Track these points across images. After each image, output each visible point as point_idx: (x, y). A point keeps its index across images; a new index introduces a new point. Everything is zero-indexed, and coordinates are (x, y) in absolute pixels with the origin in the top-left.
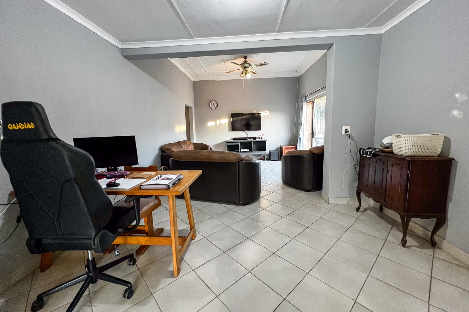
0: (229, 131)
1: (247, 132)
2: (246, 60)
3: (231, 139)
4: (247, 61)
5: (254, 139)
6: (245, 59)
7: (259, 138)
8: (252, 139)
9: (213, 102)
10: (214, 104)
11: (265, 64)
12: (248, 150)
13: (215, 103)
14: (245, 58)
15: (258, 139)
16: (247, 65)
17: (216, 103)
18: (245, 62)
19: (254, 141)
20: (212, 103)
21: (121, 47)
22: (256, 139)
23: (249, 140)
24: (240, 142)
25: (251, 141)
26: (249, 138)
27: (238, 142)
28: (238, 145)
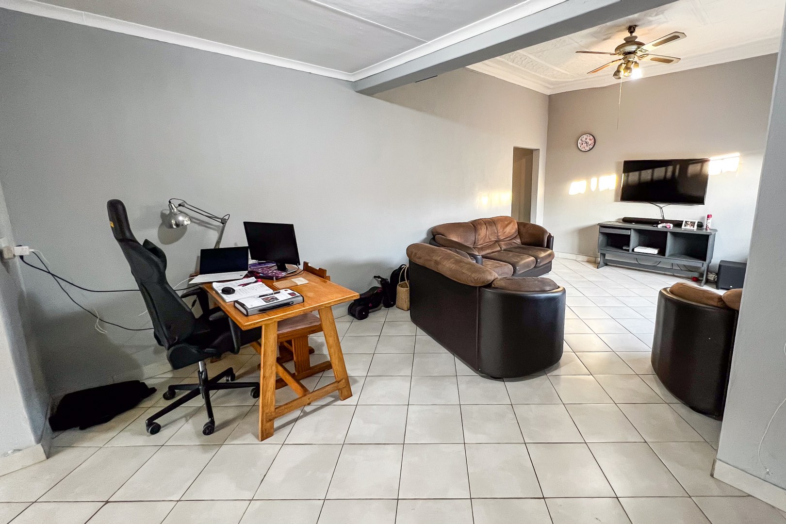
0: (616, 201)
1: (661, 205)
2: (634, 34)
3: (619, 219)
4: (636, 37)
5: (678, 224)
6: (631, 32)
7: (693, 224)
8: (672, 225)
9: (585, 136)
10: (588, 140)
11: (677, 37)
12: (655, 251)
13: (588, 138)
14: (631, 29)
15: (688, 227)
16: (633, 48)
17: (591, 137)
18: (629, 41)
19: (677, 230)
20: (584, 139)
21: (353, 79)
22: (683, 227)
23: (660, 226)
24: (634, 229)
25: (665, 230)
26: (663, 221)
27: (630, 229)
28: (629, 236)
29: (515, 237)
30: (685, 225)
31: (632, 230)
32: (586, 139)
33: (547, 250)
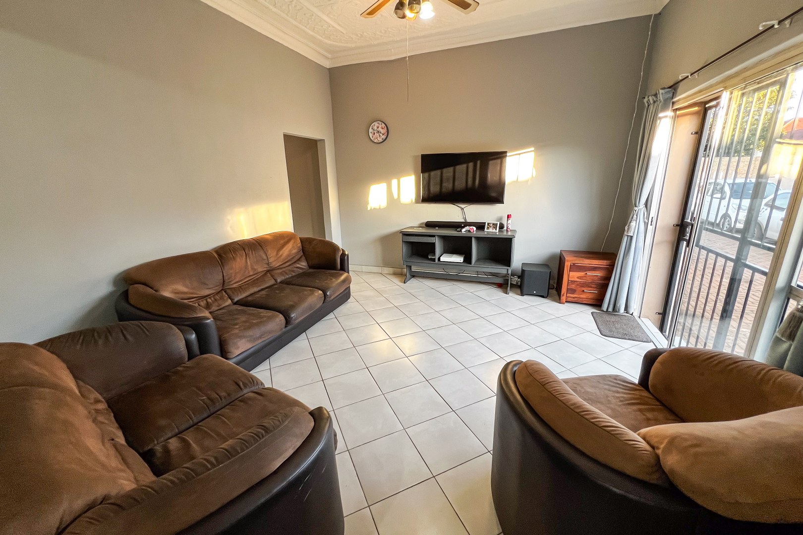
0: (418, 203)
1: (463, 206)
5: (481, 226)
7: (495, 226)
8: (475, 228)
9: (376, 124)
10: (380, 129)
12: (459, 259)
13: (380, 127)
15: (491, 230)
17: (383, 125)
20: (375, 128)
22: (486, 229)
23: (464, 230)
24: (439, 236)
25: (469, 235)
26: (467, 224)
27: (434, 236)
28: (434, 244)
29: (299, 260)
30: (488, 228)
31: (436, 237)
32: (378, 128)
33: (341, 275)
